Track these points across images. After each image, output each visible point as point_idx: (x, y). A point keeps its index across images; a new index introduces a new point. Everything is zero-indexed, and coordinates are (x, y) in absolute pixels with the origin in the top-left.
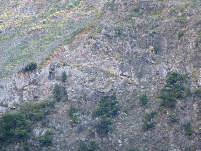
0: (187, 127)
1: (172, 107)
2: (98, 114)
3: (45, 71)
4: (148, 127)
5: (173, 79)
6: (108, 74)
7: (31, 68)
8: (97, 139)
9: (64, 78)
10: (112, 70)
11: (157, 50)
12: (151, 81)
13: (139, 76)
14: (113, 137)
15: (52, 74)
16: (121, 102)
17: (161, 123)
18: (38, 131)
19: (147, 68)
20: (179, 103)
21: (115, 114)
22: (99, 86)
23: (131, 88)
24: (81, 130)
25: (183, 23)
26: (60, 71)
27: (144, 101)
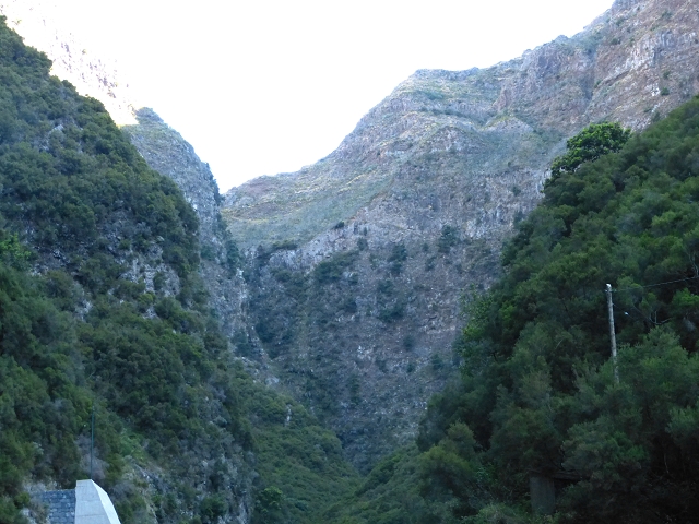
0: (459, 268)
1: (447, 253)
2: (391, 259)
3: (351, 227)
4: (430, 268)
5: (447, 231)
6: (398, 228)
7: (341, 226)
8: (391, 278)
9: (365, 232)
10: (401, 225)
11: (435, 209)
12: (430, 232)
13: (422, 228)
14: (403, 276)
15: (356, 229)
16: (409, 249)
17: (439, 265)
18: (347, 274)
19: (427, 222)
20: (452, 249)
21: (404, 259)
22: (392, 238)
23: (416, 238)
24: (379, 272)
25: (454, 188)
26: (362, 227)
27: (426, 248)
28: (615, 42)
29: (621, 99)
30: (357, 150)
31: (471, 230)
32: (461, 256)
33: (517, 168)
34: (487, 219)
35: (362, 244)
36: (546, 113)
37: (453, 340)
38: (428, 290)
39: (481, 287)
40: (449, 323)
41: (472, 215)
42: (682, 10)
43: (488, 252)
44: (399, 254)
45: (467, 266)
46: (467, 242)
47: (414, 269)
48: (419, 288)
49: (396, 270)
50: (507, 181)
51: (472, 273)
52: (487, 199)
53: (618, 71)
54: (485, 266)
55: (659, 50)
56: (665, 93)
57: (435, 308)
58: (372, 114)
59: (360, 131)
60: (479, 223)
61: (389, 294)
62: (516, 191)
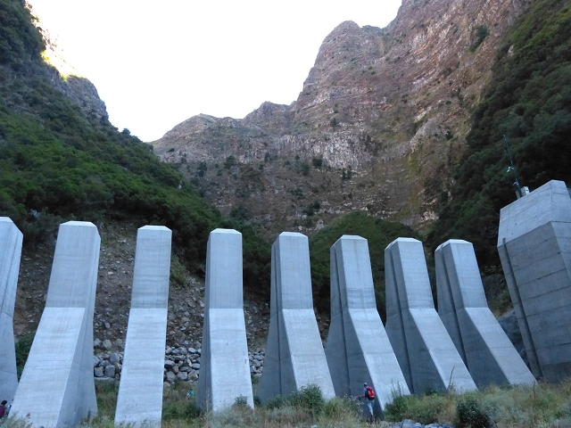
0: (235, 177)
1: (229, 168)
2: (199, 169)
3: (178, 152)
4: (219, 175)
5: (230, 158)
6: (203, 156)
7: (172, 150)
8: (198, 177)
9: (185, 155)
11: (222, 149)
12: (219, 160)
13: (215, 157)
14: (205, 177)
15: (180, 154)
16: (208, 166)
17: (225, 174)
19: (218, 155)
20: (232, 167)
21: (206, 169)
22: (199, 159)
23: (212, 161)
24: (192, 174)
25: (233, 140)
26: (183, 153)
27: (217, 166)
28: (308, 94)
29: (313, 115)
30: (172, 138)
31: (241, 159)
32: (236, 171)
33: (265, 135)
34: (250, 156)
35: (183, 161)
36: (268, 126)
37: (230, 210)
38: (218, 185)
39: (247, 186)
40: (229, 202)
41: (242, 154)
42: (343, 81)
43: (252, 169)
44: (203, 167)
45: (240, 176)
46: (240, 164)
47: (210, 175)
48: (213, 184)
49: (201, 174)
50: (261, 140)
51: (242, 179)
52: (250, 147)
53: (309, 105)
54: (250, 176)
55: (332, 95)
56: (336, 112)
57: (221, 194)
58: (180, 124)
59: (174, 130)
60: (246, 157)
61: (197, 185)
62: (266, 144)
